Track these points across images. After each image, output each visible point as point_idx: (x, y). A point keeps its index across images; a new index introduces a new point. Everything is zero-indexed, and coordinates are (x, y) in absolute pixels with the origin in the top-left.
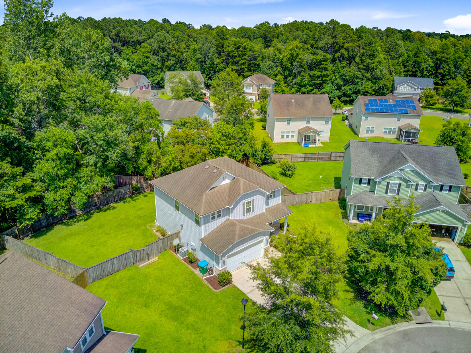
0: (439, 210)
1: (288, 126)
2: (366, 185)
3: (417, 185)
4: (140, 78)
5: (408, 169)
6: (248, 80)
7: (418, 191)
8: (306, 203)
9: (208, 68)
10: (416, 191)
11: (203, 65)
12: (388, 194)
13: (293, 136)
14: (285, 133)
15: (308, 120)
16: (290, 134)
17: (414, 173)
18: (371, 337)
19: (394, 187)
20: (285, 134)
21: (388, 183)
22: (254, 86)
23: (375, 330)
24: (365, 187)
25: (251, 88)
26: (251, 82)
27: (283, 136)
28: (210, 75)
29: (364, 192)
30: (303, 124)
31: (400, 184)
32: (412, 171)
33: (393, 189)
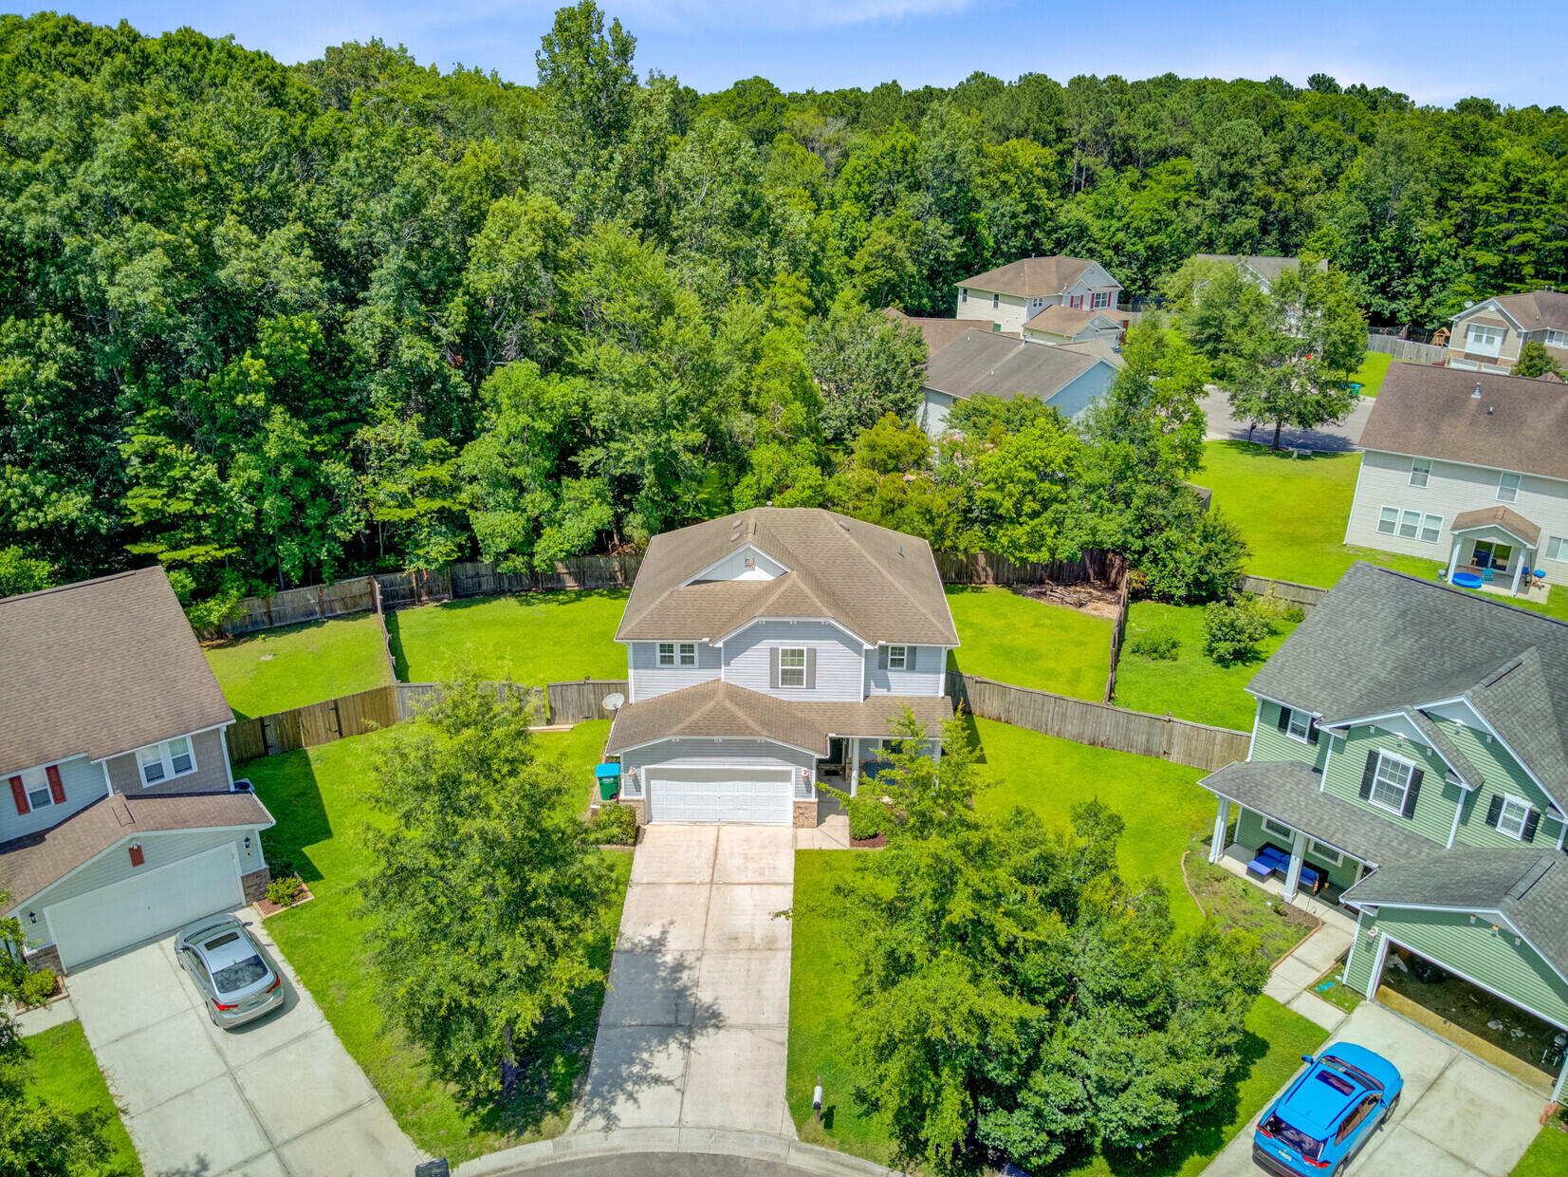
0: (1489, 926)
1: (1417, 491)
2: (1304, 741)
3: (1497, 803)
4: (1081, 269)
5: (1459, 722)
6: (1492, 308)
7: (1499, 829)
8: (1148, 752)
9: (1382, 253)
10: (1488, 828)
11: (1365, 241)
12: (1371, 801)
13: (1431, 535)
14: (1401, 515)
15: (1510, 482)
16: (1421, 524)
17: (1488, 747)
18: (778, 1149)
19: (1392, 777)
20: (1399, 521)
21: (1373, 757)
22: (1512, 332)
23: (815, 1141)
24: (1296, 747)
25: (1498, 340)
26: (1501, 318)
27: (1387, 527)
28: (1384, 279)
29: (1292, 764)
30: (1483, 497)
31: (1418, 777)
32: (1480, 735)
33: (1390, 788)
